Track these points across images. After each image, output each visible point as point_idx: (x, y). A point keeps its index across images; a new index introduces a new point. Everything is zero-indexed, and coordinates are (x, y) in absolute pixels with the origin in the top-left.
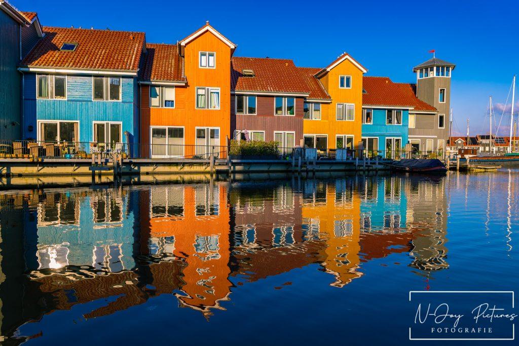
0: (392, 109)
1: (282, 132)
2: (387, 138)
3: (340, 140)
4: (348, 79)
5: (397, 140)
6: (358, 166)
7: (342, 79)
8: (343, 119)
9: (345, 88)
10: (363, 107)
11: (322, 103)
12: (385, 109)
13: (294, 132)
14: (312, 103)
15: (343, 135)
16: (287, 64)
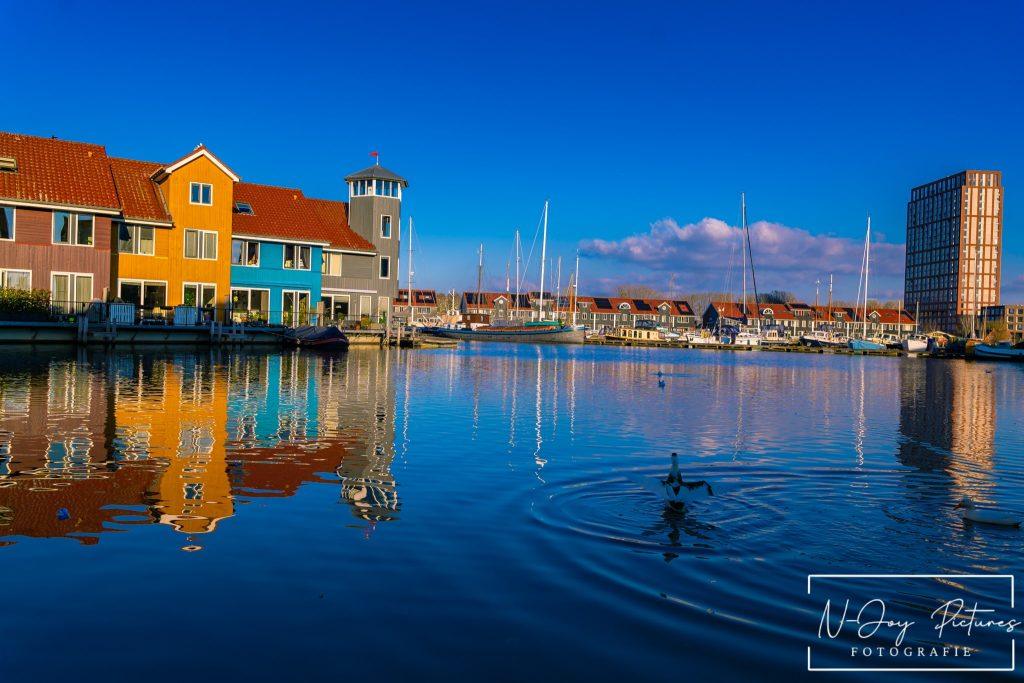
0: (294, 245)
1: (68, 274)
2: (284, 291)
3: (190, 291)
4: (206, 190)
5: (303, 296)
6: (223, 336)
7: (195, 189)
8: (196, 256)
9: (201, 204)
10: (234, 236)
11: (157, 227)
12: (282, 243)
13: (91, 275)
14: (137, 225)
15: (197, 284)
16: (90, 154)
